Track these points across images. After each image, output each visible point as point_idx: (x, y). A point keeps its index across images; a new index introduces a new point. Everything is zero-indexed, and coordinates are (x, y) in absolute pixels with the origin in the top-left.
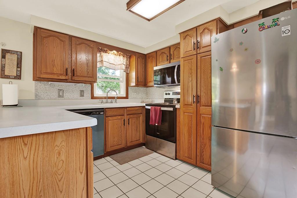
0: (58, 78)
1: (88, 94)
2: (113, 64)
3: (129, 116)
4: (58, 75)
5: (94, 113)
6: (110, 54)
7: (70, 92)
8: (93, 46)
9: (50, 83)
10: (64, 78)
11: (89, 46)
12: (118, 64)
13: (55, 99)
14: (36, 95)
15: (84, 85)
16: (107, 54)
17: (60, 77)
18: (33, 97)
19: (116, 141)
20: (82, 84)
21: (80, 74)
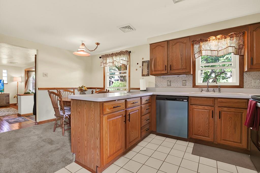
0: (161, 73)
1: (190, 83)
2: (214, 51)
3: (220, 108)
4: (161, 71)
5: (178, 99)
6: (211, 41)
7: (175, 82)
8: (187, 41)
9: (162, 76)
10: (165, 73)
11: (183, 43)
12: (223, 49)
13: (165, 87)
14: (156, 85)
15: (185, 75)
16: (208, 42)
17: (162, 72)
18: (154, 86)
19: (201, 131)
20: (184, 75)
21: (176, 68)
